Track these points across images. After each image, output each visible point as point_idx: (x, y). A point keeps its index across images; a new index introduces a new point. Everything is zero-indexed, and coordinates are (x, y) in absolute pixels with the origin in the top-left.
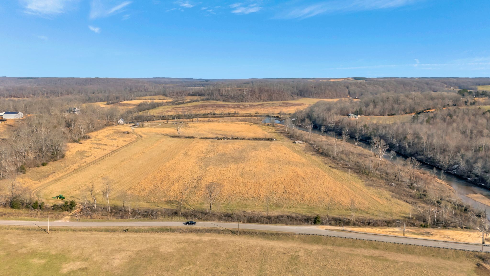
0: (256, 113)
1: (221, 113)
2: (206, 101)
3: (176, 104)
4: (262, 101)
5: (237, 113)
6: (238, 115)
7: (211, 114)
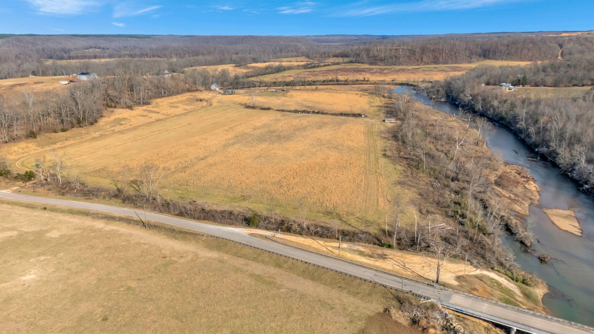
0: (393, 81)
1: (346, 79)
2: (348, 64)
3: (308, 68)
4: (423, 63)
5: (366, 79)
6: (368, 83)
7: (334, 81)
